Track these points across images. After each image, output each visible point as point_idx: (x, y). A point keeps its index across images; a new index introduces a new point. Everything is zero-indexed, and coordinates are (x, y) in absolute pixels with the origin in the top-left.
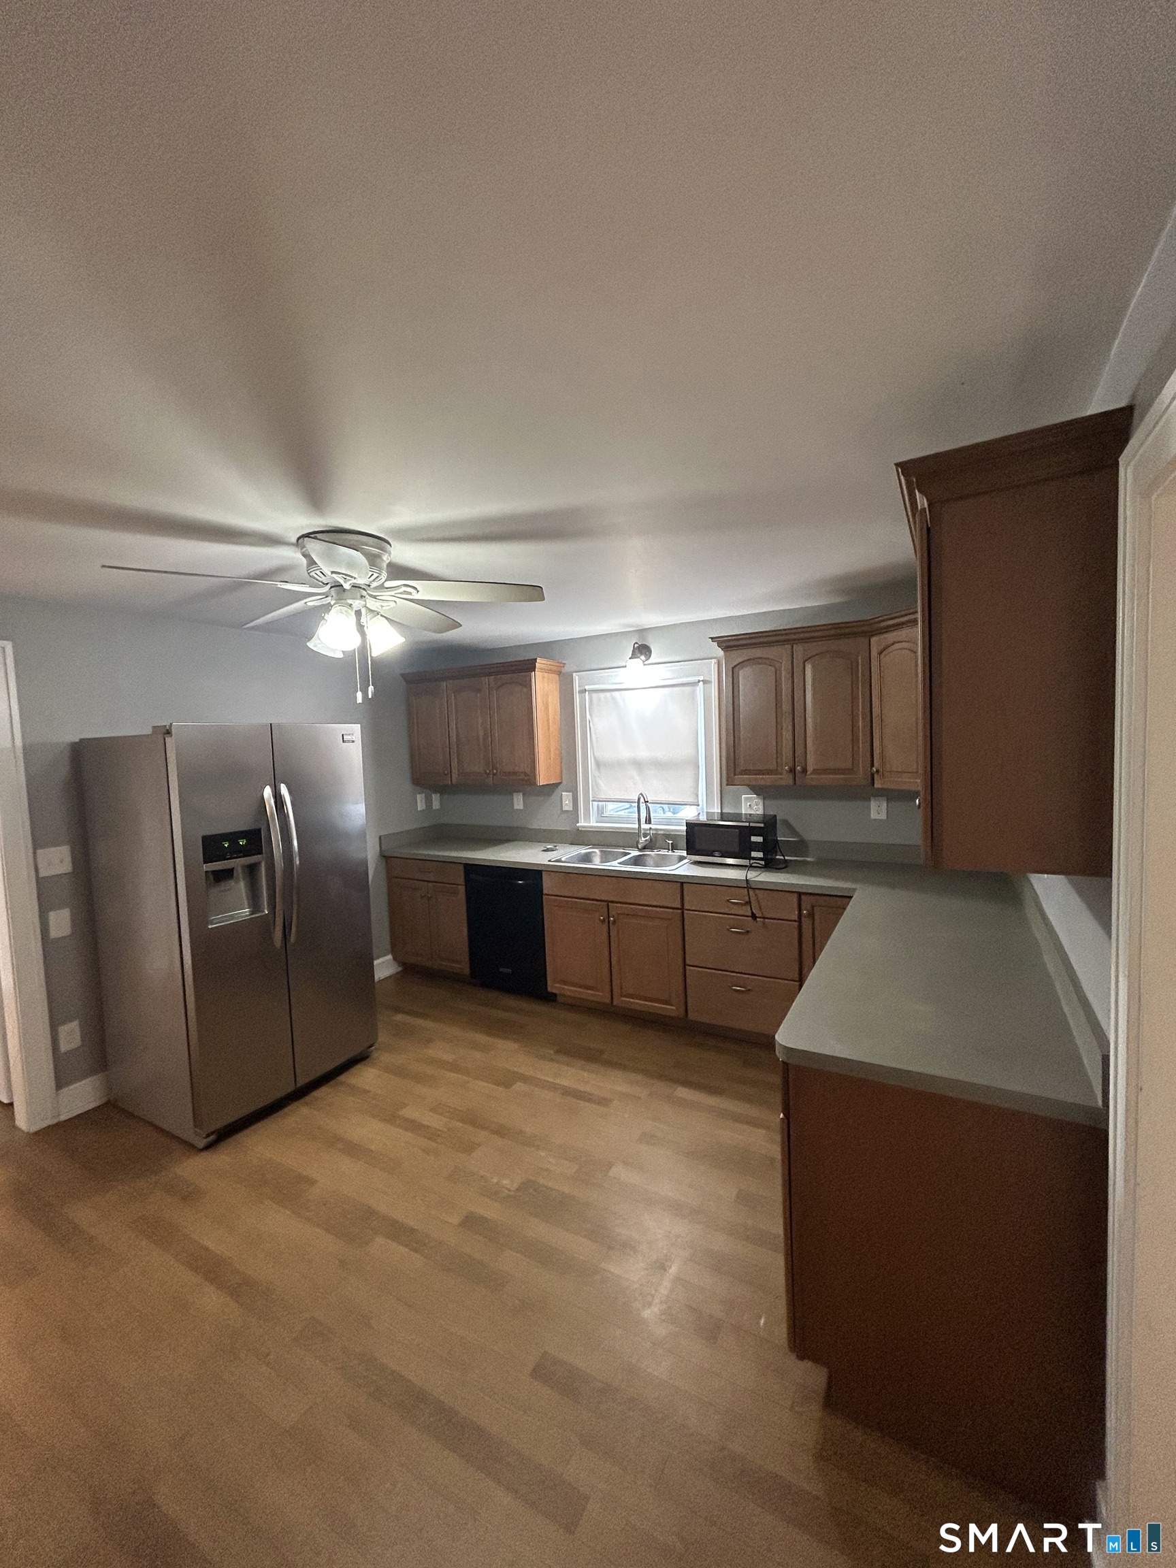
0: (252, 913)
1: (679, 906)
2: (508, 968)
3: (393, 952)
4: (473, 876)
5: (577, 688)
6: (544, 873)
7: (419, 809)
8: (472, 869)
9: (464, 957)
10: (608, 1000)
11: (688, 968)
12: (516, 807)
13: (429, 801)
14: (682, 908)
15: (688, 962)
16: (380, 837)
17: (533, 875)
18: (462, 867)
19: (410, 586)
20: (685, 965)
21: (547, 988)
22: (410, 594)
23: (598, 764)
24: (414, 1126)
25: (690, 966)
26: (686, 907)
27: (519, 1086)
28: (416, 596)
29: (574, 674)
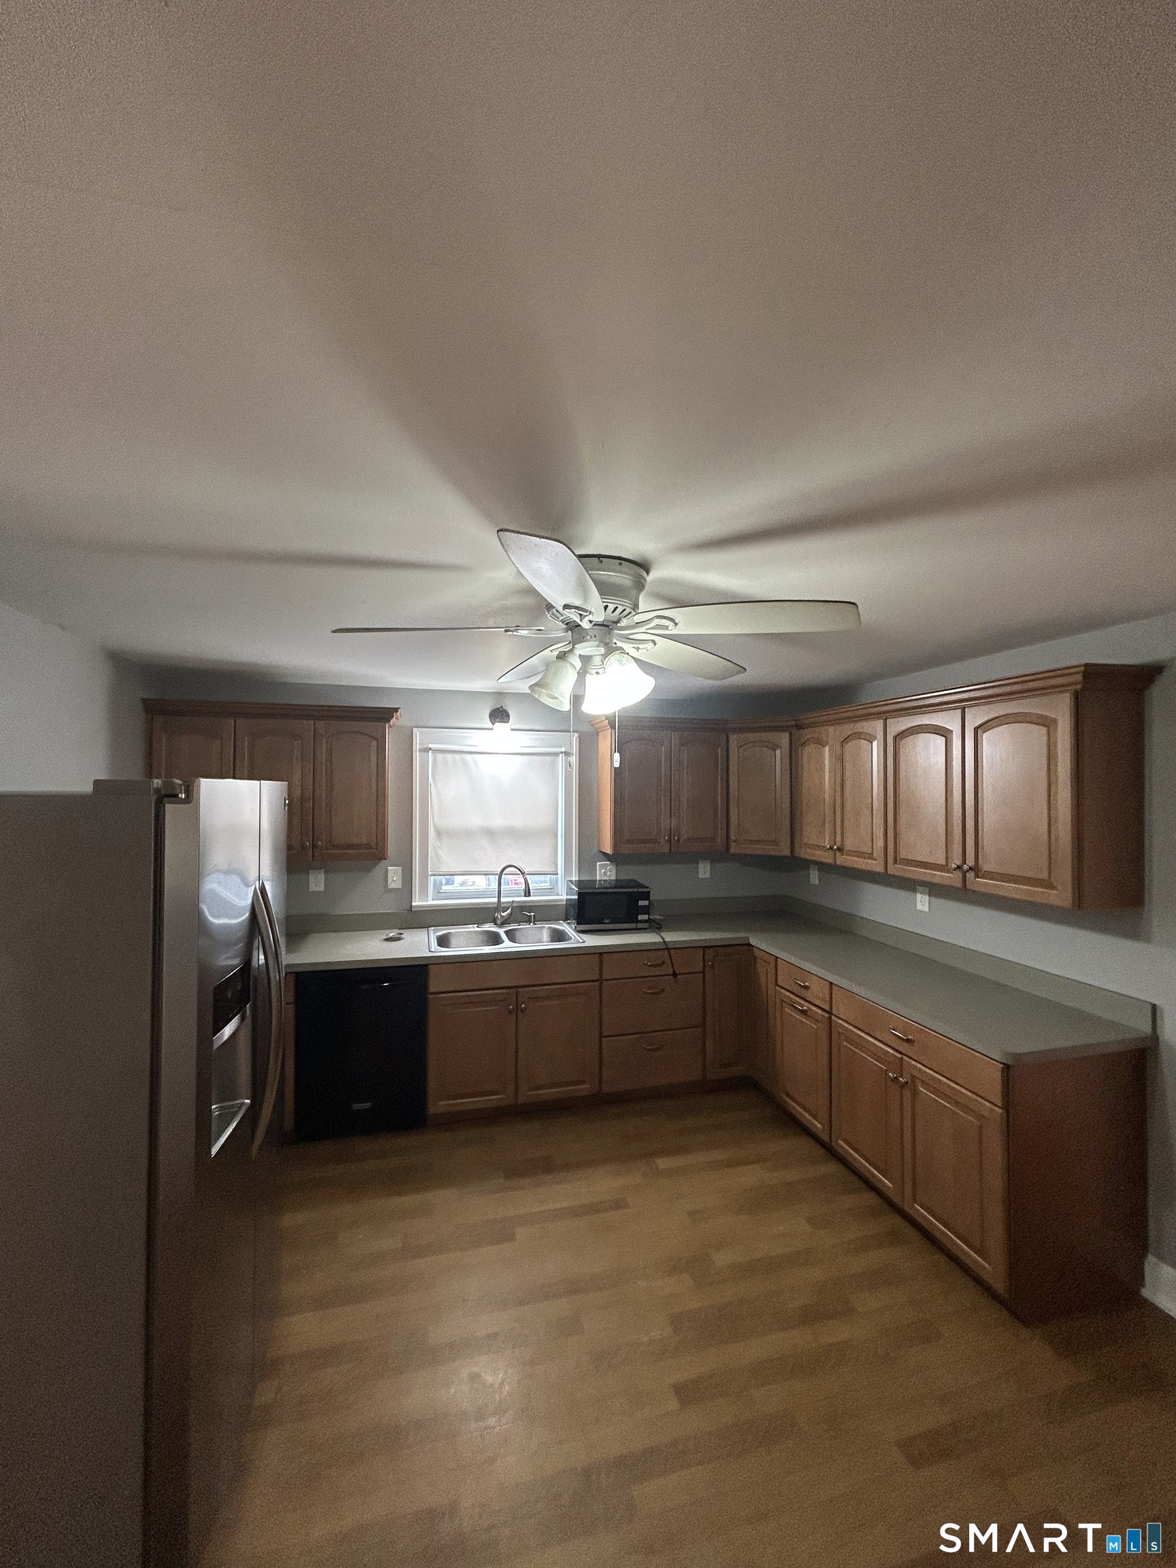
1: (598, 978)
2: (364, 1102)
5: (417, 746)
6: (430, 968)
12: (313, 889)
14: (600, 980)
19: (665, 618)
20: (601, 1036)
22: (666, 628)
23: (439, 833)
26: (605, 977)
28: (673, 631)
29: (415, 730)
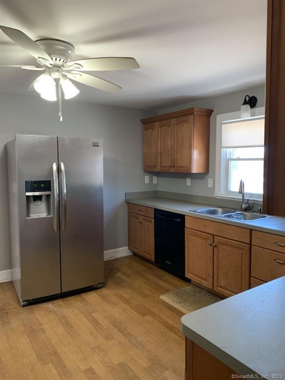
0: (47, 215)
1: (248, 242)
2: (169, 262)
3: (129, 245)
4: (158, 215)
6: (186, 217)
7: (146, 182)
8: (157, 211)
9: (153, 253)
10: (211, 288)
11: (251, 278)
12: (187, 184)
13: (151, 180)
14: (251, 244)
15: (252, 275)
16: (125, 194)
17: (182, 217)
18: (153, 210)
19: (77, 64)
20: (250, 276)
21: (184, 275)
22: (79, 68)
24: (95, 322)
25: (253, 277)
26: (252, 243)
27: (148, 318)
28: (82, 69)
